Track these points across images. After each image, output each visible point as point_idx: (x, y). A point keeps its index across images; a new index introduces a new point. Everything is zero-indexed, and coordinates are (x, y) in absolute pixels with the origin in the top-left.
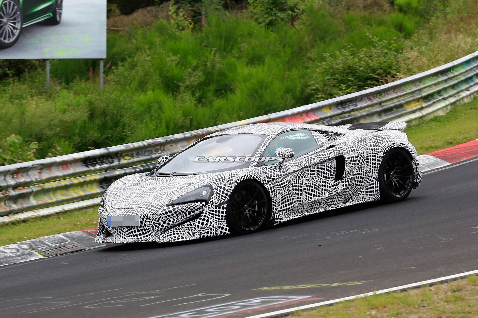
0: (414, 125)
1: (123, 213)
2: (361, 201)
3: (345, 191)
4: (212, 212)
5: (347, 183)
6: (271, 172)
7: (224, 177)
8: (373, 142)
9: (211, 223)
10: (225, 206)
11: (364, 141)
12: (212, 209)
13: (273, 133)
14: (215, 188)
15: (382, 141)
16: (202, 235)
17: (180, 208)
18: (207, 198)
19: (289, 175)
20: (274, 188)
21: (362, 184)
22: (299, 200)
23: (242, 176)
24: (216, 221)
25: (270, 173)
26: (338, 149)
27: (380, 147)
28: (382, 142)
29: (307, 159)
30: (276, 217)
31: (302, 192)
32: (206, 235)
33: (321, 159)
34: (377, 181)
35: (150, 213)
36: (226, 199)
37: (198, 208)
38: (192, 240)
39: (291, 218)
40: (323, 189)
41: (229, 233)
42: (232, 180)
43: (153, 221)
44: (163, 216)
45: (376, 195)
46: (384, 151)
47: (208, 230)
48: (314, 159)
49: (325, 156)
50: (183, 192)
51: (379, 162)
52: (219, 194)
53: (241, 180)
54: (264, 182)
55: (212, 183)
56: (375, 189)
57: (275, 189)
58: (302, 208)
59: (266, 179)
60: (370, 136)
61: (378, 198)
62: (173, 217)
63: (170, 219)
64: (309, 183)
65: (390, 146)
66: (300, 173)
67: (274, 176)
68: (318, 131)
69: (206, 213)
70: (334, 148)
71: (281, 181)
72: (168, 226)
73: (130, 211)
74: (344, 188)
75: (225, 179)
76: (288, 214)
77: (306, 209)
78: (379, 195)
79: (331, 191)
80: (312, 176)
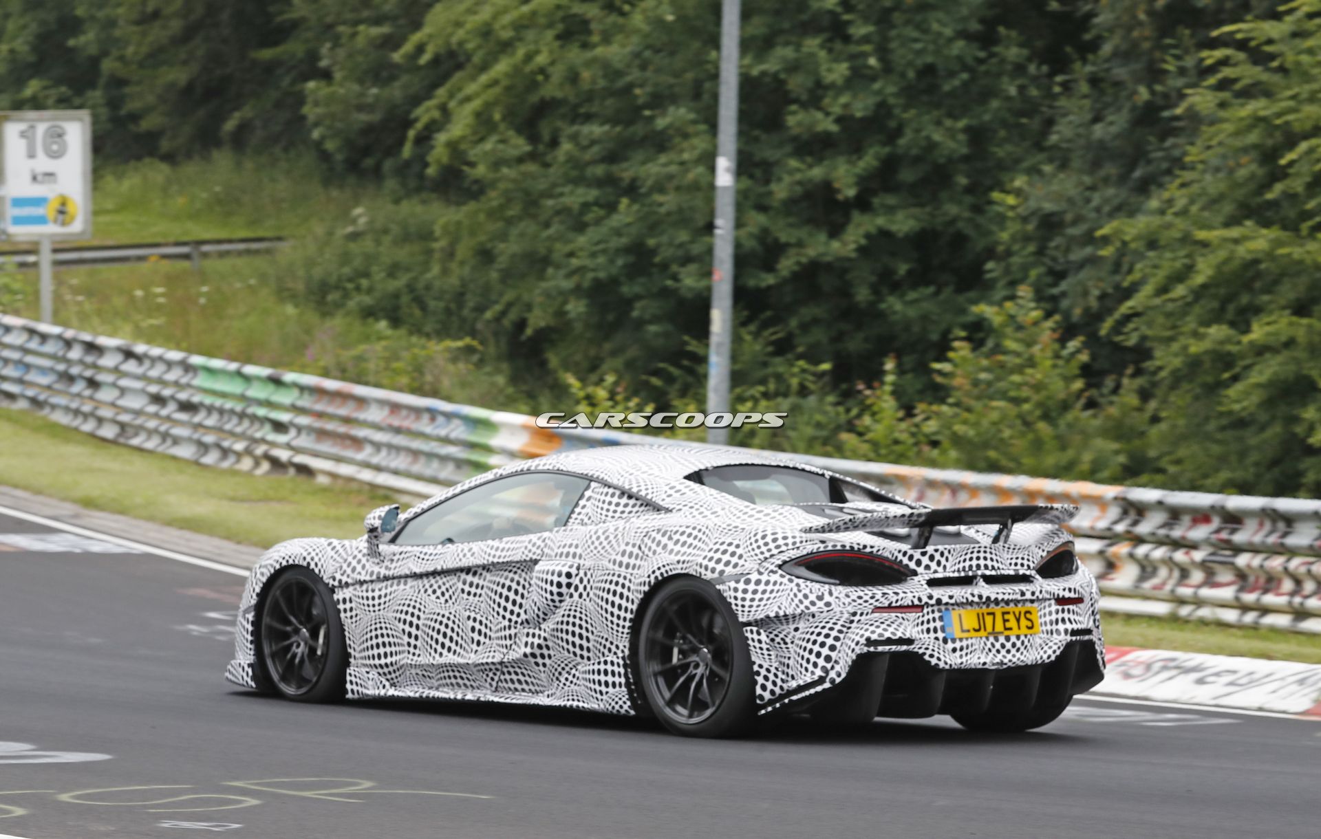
2: (573, 700)
3: (539, 661)
5: (536, 641)
8: (634, 545)
15: (665, 547)
20: (351, 601)
21: (590, 655)
22: (411, 650)
27: (646, 564)
29: (459, 551)
30: (349, 678)
31: (418, 633)
34: (618, 658)
39: (392, 692)
40: (473, 638)
45: (616, 698)
48: (473, 554)
51: (630, 605)
56: (610, 679)
57: (353, 605)
58: (424, 676)
59: (338, 576)
65: (667, 568)
66: (440, 583)
67: (360, 573)
74: (525, 653)
76: (388, 680)
77: (438, 680)
78: (624, 699)
79: (493, 649)
80: (471, 597)
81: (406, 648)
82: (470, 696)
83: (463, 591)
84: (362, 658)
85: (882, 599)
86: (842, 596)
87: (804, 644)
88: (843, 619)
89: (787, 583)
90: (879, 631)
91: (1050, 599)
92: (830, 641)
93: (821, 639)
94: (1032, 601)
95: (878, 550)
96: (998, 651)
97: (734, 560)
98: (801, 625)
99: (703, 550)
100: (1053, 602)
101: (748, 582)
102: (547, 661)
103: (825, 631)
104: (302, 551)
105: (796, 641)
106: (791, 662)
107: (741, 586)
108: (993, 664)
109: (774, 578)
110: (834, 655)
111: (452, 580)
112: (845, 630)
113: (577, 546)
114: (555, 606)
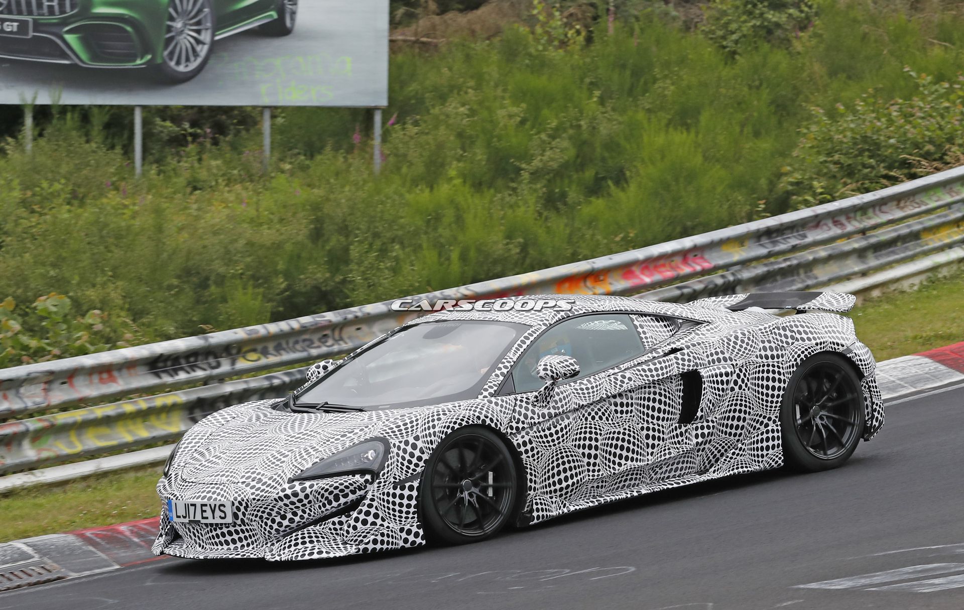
0: (945, 277)
1: (200, 494)
2: (737, 468)
3: (702, 447)
4: (386, 498)
5: (706, 431)
6: (527, 409)
7: (417, 420)
8: (769, 342)
9: (383, 520)
10: (416, 484)
11: (749, 339)
12: (386, 491)
13: (542, 321)
14: (394, 445)
15: (792, 338)
16: (362, 547)
17: (315, 487)
18: (375, 467)
19: (569, 414)
20: (531, 442)
21: (743, 432)
22: (591, 468)
23: (458, 419)
24: (394, 515)
25: (523, 411)
26: (686, 357)
27: (787, 352)
28: (790, 341)
29: (613, 380)
30: (535, 507)
31: (598, 452)
32: (371, 546)
33: (646, 379)
34: (777, 426)
35: (254, 496)
36: (419, 470)
37: (355, 488)
38: (340, 557)
39: (572, 508)
40: (648, 444)
41: (424, 542)
42: (434, 427)
43: (260, 514)
44: (281, 503)
45: (774, 457)
46: (796, 360)
47: (377, 535)
48: (630, 379)
49: (654, 373)
50: (325, 452)
51: (782, 385)
52: (403, 458)
53: (453, 427)
54: (509, 431)
55: (388, 433)
56: (771, 443)
57: (534, 445)
58: (598, 487)
59: (514, 425)
60: (765, 328)
61: (780, 462)
62: (302, 505)
63: (295, 510)
64: (617, 431)
65: (809, 350)
66: (596, 410)
67: (532, 418)
68: (650, 315)
69: (372, 500)
70: (678, 355)
71: (549, 429)
72: (293, 525)
73: (214, 490)
74: (697, 443)
75: (417, 425)
76: (564, 500)
78: (780, 456)
79: (667, 448)
80: (624, 415)
81: (586, 467)
84: (542, 488)
111: (605, 405)
114: (720, 400)
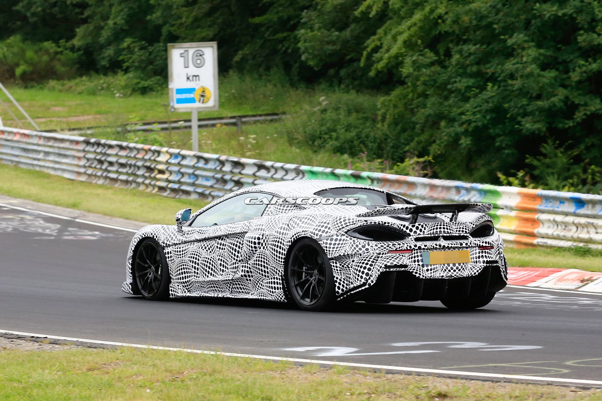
2: (262, 296)
3: (248, 278)
5: (246, 269)
10: (130, 262)
21: (269, 275)
22: (196, 275)
27: (290, 232)
29: (215, 229)
31: (199, 267)
34: (279, 276)
36: (131, 254)
39: (188, 294)
40: (221, 269)
45: (279, 295)
48: (221, 230)
49: (231, 229)
51: (284, 252)
54: (163, 244)
56: (276, 286)
57: (172, 255)
67: (174, 240)
71: (180, 248)
74: (242, 275)
76: (187, 289)
77: (207, 288)
78: (282, 295)
79: (229, 273)
80: (221, 250)
81: (194, 274)
82: (220, 295)
83: (217, 247)
84: (176, 279)
85: (392, 247)
86: (374, 245)
87: (357, 268)
88: (374, 256)
89: (349, 240)
90: (391, 261)
91: (476, 247)
92: (368, 266)
93: (364, 265)
94: (467, 248)
95: (392, 225)
96: (449, 271)
97: (326, 230)
98: (355, 259)
99: (313, 226)
100: (477, 248)
101: (332, 240)
102: (251, 278)
103: (366, 262)
104: (151, 231)
105: (353, 267)
106: (351, 276)
107: (329, 242)
108: (447, 277)
109: (343, 237)
110: (370, 272)
111: (213, 242)
112: (375, 261)
113: (263, 226)
114: (253, 253)
